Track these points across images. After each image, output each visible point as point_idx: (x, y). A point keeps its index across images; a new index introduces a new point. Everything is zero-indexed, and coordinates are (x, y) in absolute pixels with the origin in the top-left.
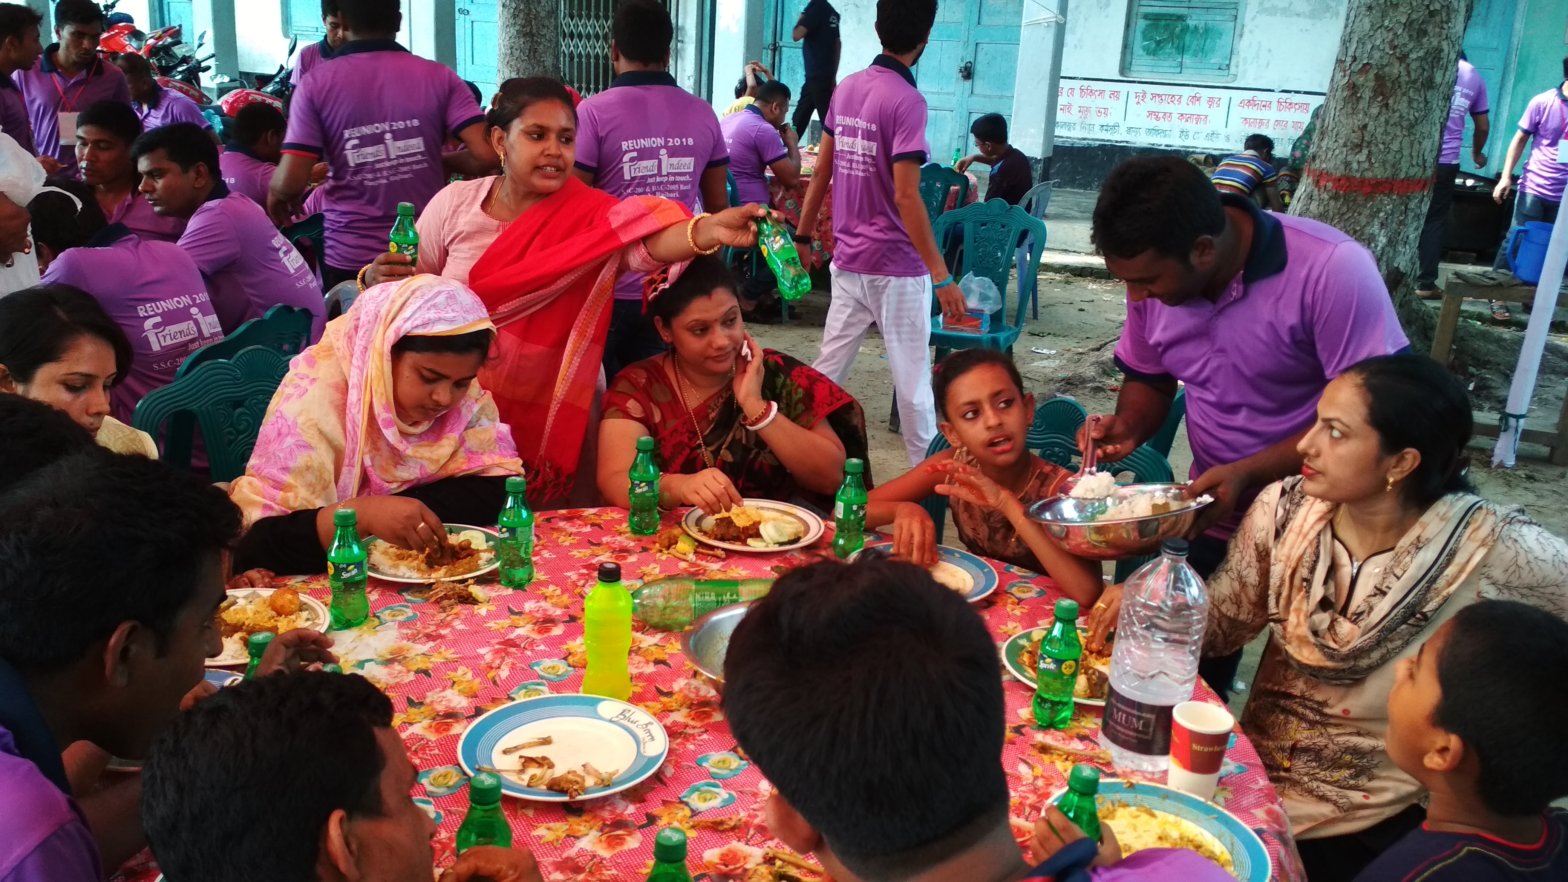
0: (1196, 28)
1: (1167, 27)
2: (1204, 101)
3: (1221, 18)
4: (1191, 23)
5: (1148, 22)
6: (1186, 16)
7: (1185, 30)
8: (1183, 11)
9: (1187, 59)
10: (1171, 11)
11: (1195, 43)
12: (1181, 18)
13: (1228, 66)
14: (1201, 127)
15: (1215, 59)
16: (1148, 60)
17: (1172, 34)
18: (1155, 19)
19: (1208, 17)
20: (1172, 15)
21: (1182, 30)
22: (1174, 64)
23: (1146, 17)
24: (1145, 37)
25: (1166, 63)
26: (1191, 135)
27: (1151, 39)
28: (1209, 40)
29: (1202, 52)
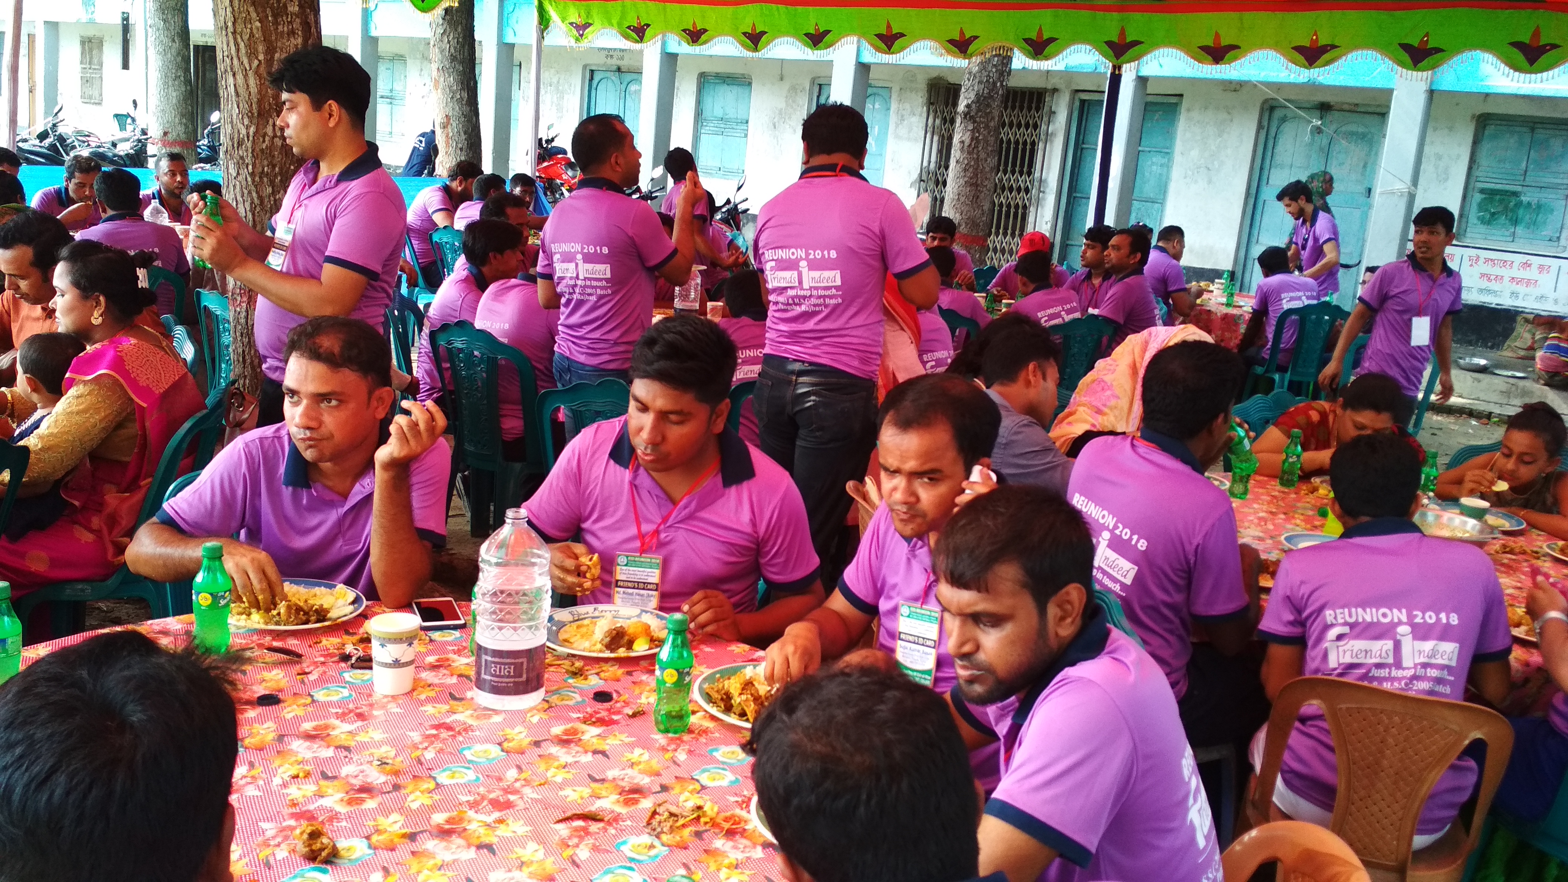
0: (1529, 204)
1: (1501, 201)
2: (1535, 267)
3: (1553, 196)
4: (1525, 199)
5: (1484, 196)
6: (1520, 193)
7: (1519, 204)
8: (1519, 189)
9: (1520, 230)
10: (1507, 187)
11: (1528, 217)
12: (1515, 194)
13: (1559, 238)
14: (1529, 290)
15: (1547, 232)
16: (1482, 228)
17: (1506, 208)
18: (1490, 194)
19: (1541, 195)
20: (1507, 191)
21: (1516, 205)
22: (1507, 233)
23: (1482, 191)
24: (1480, 208)
25: (1500, 233)
26: (1521, 296)
27: (1486, 210)
28: (1540, 216)
29: (1533, 224)
